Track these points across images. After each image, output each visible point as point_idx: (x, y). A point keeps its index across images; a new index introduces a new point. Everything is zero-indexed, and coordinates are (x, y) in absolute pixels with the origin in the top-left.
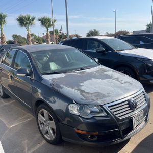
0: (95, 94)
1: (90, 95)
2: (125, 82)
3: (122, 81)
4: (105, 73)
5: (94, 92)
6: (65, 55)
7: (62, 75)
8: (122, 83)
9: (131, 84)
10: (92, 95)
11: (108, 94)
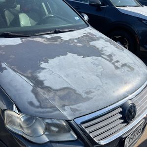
0: (62, 93)
1: (52, 94)
2: (123, 65)
3: (117, 62)
4: (92, 43)
5: (62, 86)
6: (43, 4)
7: (17, 41)
8: (117, 68)
9: (132, 69)
10: (55, 93)
11: (87, 93)
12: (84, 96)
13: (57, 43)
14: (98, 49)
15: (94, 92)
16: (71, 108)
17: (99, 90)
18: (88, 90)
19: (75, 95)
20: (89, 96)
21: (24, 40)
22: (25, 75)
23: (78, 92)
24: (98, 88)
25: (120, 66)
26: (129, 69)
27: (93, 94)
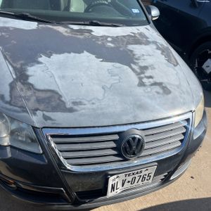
0: (42, 95)
1: (29, 93)
2: (155, 84)
3: (151, 77)
4: (130, 47)
5: (47, 87)
7: (33, 25)
8: (141, 84)
9: (166, 91)
10: (35, 93)
11: (75, 103)
12: (69, 105)
13: (81, 37)
14: (134, 55)
15: (85, 105)
16: (43, 115)
17: (93, 104)
18: (78, 101)
19: (58, 101)
20: (75, 107)
21: (41, 26)
22: (15, 65)
23: (63, 99)
24: (93, 101)
25: (148, 84)
26: (161, 91)
27: (83, 106)
